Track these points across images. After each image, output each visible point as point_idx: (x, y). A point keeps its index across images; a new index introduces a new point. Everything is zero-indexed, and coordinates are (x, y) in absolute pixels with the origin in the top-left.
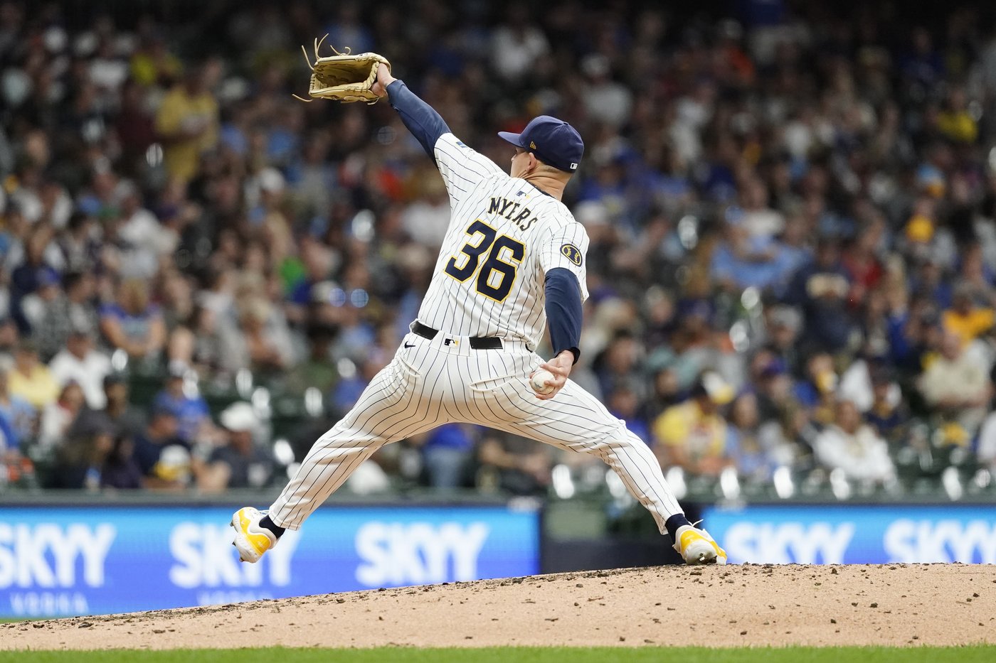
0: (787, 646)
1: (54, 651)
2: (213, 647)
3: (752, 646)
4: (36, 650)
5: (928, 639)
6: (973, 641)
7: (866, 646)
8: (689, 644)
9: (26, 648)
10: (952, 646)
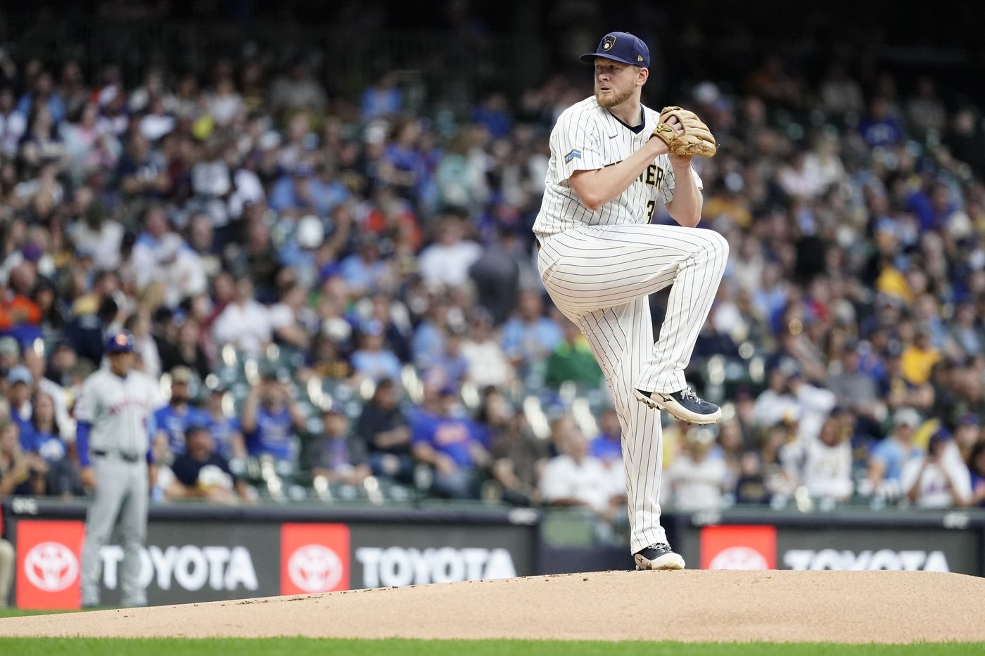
0: (751, 641)
1: (101, 638)
2: (242, 636)
3: (720, 641)
4: (85, 637)
5: (876, 636)
6: (916, 638)
7: (820, 643)
8: (664, 639)
9: (76, 635)
10: (897, 643)
